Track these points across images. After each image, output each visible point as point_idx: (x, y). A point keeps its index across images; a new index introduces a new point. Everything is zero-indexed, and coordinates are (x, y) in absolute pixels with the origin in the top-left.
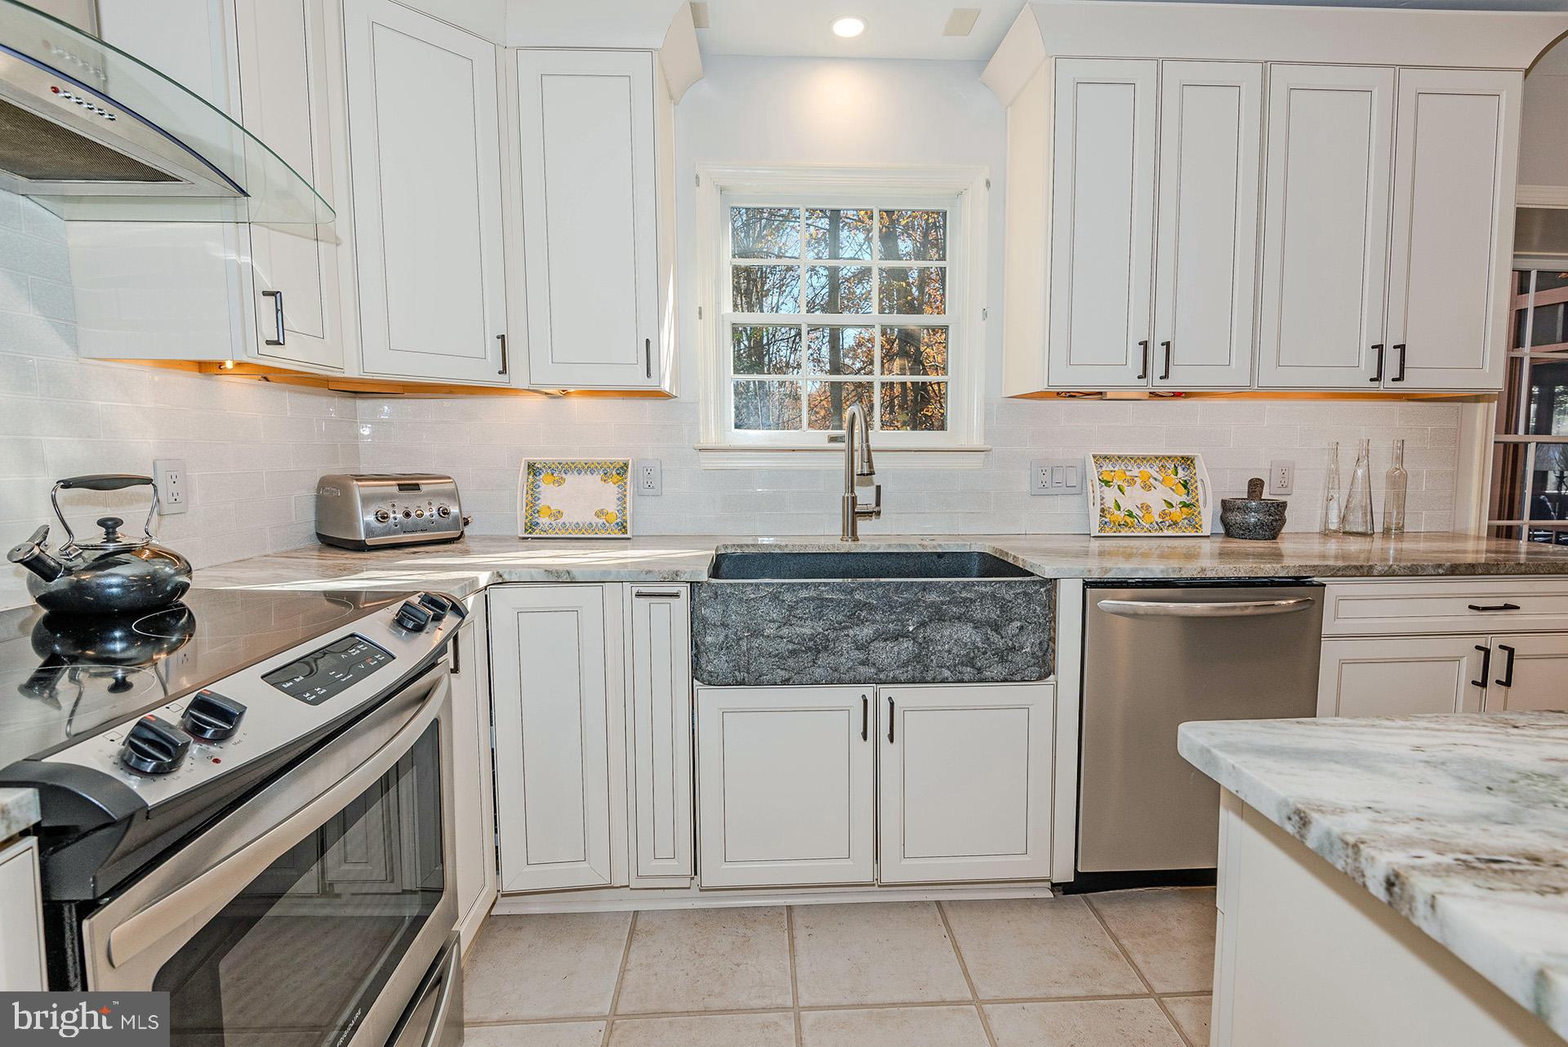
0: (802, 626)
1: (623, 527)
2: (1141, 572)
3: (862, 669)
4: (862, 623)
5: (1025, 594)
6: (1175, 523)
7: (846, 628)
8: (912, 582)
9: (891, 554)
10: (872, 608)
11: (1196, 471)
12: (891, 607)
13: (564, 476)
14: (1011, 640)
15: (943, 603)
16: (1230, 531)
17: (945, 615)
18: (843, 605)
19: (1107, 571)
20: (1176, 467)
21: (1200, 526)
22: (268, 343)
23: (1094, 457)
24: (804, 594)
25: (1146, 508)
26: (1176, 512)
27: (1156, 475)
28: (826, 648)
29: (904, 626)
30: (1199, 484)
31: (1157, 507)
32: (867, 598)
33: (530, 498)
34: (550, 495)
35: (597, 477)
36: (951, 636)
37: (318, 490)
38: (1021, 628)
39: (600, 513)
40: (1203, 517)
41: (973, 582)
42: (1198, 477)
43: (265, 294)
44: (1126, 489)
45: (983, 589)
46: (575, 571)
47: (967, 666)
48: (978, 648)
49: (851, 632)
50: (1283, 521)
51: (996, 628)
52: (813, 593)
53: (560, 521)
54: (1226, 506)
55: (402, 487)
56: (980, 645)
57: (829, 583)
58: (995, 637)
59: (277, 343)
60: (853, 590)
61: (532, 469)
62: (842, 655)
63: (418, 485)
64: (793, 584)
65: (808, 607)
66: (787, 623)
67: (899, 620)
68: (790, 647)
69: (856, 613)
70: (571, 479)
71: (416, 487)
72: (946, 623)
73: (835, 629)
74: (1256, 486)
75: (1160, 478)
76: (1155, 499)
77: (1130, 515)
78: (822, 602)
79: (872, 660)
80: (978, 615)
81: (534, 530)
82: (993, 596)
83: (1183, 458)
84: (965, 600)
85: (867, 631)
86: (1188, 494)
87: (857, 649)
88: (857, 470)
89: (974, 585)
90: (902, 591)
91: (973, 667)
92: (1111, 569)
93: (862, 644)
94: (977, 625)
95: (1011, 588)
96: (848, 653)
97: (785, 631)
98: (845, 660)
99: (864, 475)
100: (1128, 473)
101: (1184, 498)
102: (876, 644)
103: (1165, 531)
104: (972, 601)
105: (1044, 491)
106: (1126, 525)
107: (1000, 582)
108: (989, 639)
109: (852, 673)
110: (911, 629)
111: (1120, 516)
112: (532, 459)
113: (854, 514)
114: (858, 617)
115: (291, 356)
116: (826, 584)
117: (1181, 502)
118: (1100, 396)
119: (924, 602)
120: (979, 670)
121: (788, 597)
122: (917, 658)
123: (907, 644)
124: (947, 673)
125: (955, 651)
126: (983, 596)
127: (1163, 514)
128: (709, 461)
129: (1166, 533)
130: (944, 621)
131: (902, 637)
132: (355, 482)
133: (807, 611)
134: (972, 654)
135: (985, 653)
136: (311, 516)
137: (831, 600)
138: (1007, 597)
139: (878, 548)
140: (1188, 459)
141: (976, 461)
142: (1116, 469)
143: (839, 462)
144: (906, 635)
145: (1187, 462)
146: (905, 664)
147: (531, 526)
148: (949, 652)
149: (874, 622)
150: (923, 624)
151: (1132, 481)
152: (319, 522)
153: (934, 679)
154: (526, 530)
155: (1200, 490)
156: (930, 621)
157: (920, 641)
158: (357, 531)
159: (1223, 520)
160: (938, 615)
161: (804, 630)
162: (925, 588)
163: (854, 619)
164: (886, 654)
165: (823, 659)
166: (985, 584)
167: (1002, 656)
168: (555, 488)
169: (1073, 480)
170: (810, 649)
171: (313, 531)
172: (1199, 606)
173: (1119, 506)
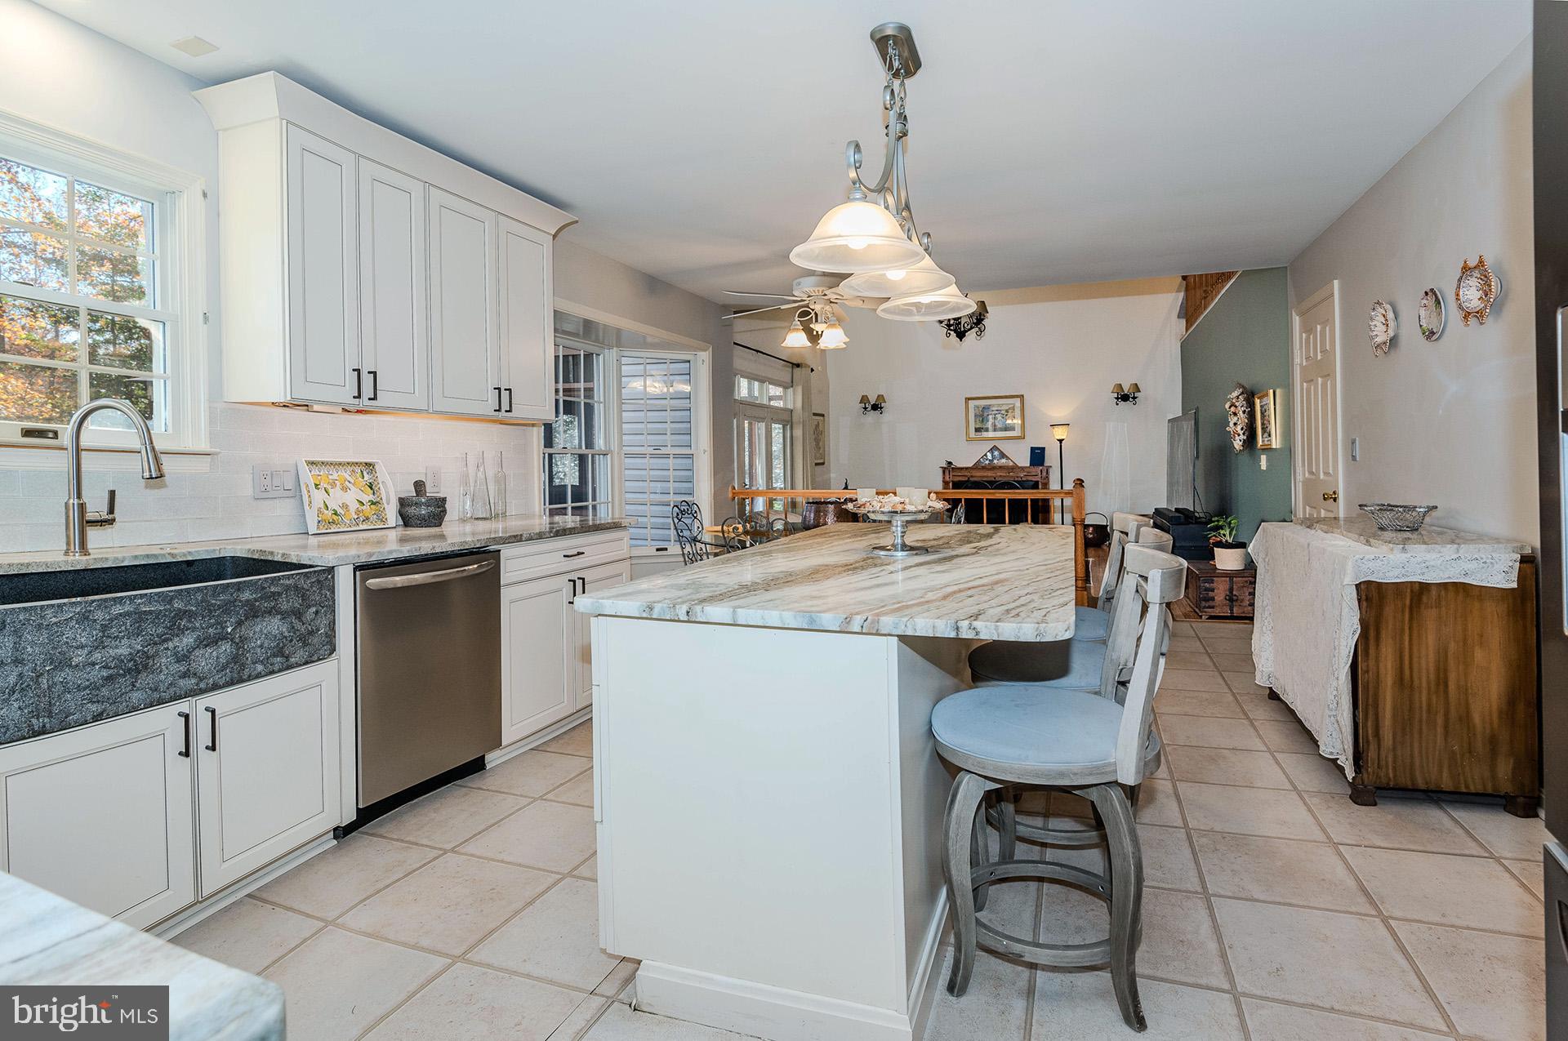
0: (117, 647)
2: (394, 554)
3: (182, 682)
4: (183, 633)
5: (319, 581)
6: (368, 519)
7: (166, 640)
8: (228, 584)
9: (136, 566)
10: (191, 615)
11: (378, 474)
12: (210, 611)
14: (310, 625)
15: (256, 600)
16: (407, 521)
17: (257, 611)
18: (163, 616)
19: (371, 555)
20: (362, 472)
21: (386, 519)
23: (306, 461)
24: (117, 610)
25: (345, 506)
26: (366, 508)
27: (349, 478)
28: (146, 667)
29: (223, 628)
30: (381, 485)
31: (353, 506)
32: (186, 606)
36: (261, 631)
38: (317, 613)
40: (387, 512)
41: (279, 577)
42: (380, 480)
44: (330, 491)
45: (288, 582)
47: (277, 656)
48: (286, 637)
49: (171, 645)
50: (445, 511)
51: (299, 615)
52: (128, 608)
54: (403, 502)
56: (286, 634)
57: (146, 594)
58: (298, 625)
60: (172, 599)
62: (161, 672)
64: (105, 600)
65: (125, 624)
66: (99, 645)
67: (218, 623)
68: (105, 673)
69: (176, 623)
72: (258, 619)
73: (155, 644)
74: (419, 486)
75: (353, 481)
76: (351, 499)
77: (336, 514)
78: (140, 617)
79: (192, 670)
80: (285, 606)
82: (296, 587)
83: (366, 464)
84: (273, 593)
85: (188, 640)
86: (374, 493)
87: (178, 661)
89: (280, 579)
90: (219, 594)
91: (283, 656)
92: (374, 554)
93: (184, 656)
94: (284, 615)
95: (308, 578)
96: (167, 668)
97: (97, 656)
98: (163, 678)
99: (152, 478)
100: (330, 477)
101: (371, 497)
102: (197, 652)
103: (361, 526)
104: (279, 594)
105: (265, 495)
106: (334, 522)
107: (299, 574)
108: (293, 627)
109: (172, 690)
110: (229, 630)
111: (329, 513)
114: (179, 628)
116: (142, 596)
117: (369, 501)
118: (306, 408)
119: (241, 601)
120: (287, 658)
121: (99, 615)
122: (235, 659)
123: (226, 647)
124: (260, 668)
125: (266, 645)
126: (287, 588)
127: (358, 512)
129: (362, 527)
130: (257, 617)
131: (222, 640)
133: (123, 628)
134: (281, 644)
135: (291, 641)
137: (150, 612)
138: (305, 586)
139: (123, 561)
140: (370, 465)
141: (202, 465)
142: (321, 474)
144: (223, 637)
145: (369, 466)
146: (224, 668)
148: (261, 646)
149: (194, 629)
150: (240, 623)
151: (333, 485)
153: (249, 676)
155: (383, 491)
156: (246, 620)
157: (237, 641)
159: (401, 514)
160: (253, 613)
161: (119, 651)
162: (239, 587)
163: (175, 630)
164: (206, 660)
165: (145, 679)
166: (289, 577)
167: (304, 640)
169: (290, 485)
170: (129, 671)
172: (416, 576)
173: (327, 507)
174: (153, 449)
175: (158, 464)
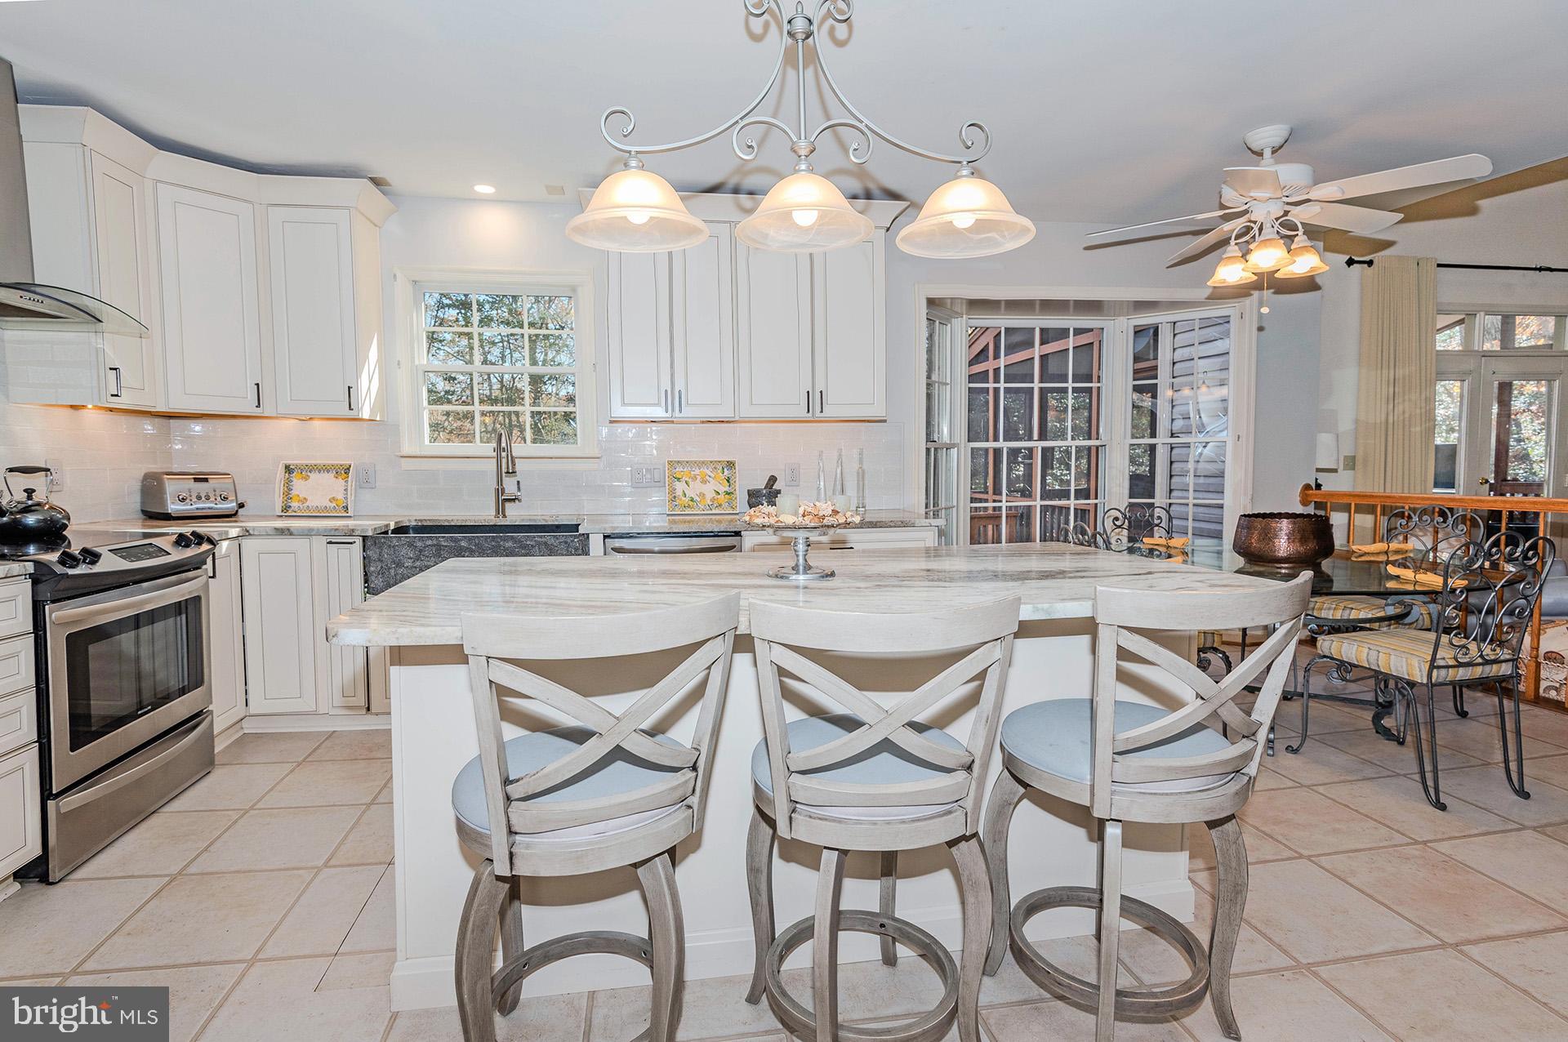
1: (346, 508)
5: (566, 543)
10: (471, 551)
11: (736, 471)
12: (484, 550)
13: (309, 474)
15: (515, 548)
18: (454, 549)
20: (723, 469)
22: (112, 395)
23: (671, 463)
24: (429, 542)
25: (702, 495)
26: (721, 497)
27: (710, 474)
30: (737, 480)
31: (710, 495)
32: (469, 545)
33: (286, 489)
34: (299, 486)
35: (332, 475)
37: (143, 482)
39: (332, 500)
40: (737, 499)
42: (737, 475)
43: (111, 369)
44: (690, 483)
45: (540, 540)
46: (292, 529)
52: (434, 542)
53: (305, 505)
54: (750, 493)
55: (196, 480)
57: (445, 536)
59: (117, 395)
60: (460, 541)
61: (288, 469)
63: (207, 479)
64: (422, 537)
65: (432, 550)
70: (313, 476)
71: (206, 480)
74: (770, 482)
75: (713, 475)
76: (709, 490)
77: (692, 500)
81: (288, 511)
82: (546, 543)
83: (728, 462)
84: (528, 545)
86: (730, 486)
88: (504, 470)
89: (534, 537)
90: (491, 541)
95: (557, 539)
99: (509, 473)
100: (692, 473)
101: (727, 489)
103: (714, 510)
104: (533, 546)
106: (689, 506)
111: (686, 500)
112: (288, 462)
113: (503, 501)
115: (125, 401)
116: (443, 537)
117: (725, 492)
119: (504, 547)
121: (419, 544)
127: (713, 500)
128: (406, 464)
129: (714, 512)
132: (165, 476)
136: (137, 498)
138: (555, 544)
139: (519, 522)
140: (731, 463)
142: (684, 470)
143: (492, 465)
145: (731, 465)
147: (286, 508)
151: (694, 478)
152: (143, 503)
154: (282, 511)
155: (738, 484)
158: (168, 510)
159: (749, 503)
166: (541, 537)
168: (303, 482)
169: (659, 478)
171: (138, 507)
173: (685, 494)
174: (511, 455)
175: (514, 465)
